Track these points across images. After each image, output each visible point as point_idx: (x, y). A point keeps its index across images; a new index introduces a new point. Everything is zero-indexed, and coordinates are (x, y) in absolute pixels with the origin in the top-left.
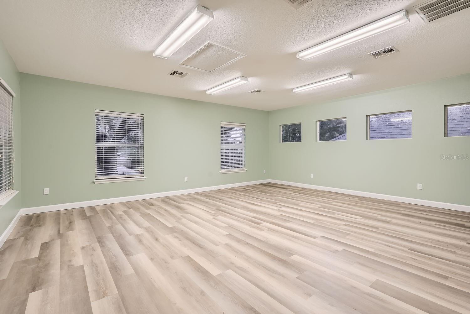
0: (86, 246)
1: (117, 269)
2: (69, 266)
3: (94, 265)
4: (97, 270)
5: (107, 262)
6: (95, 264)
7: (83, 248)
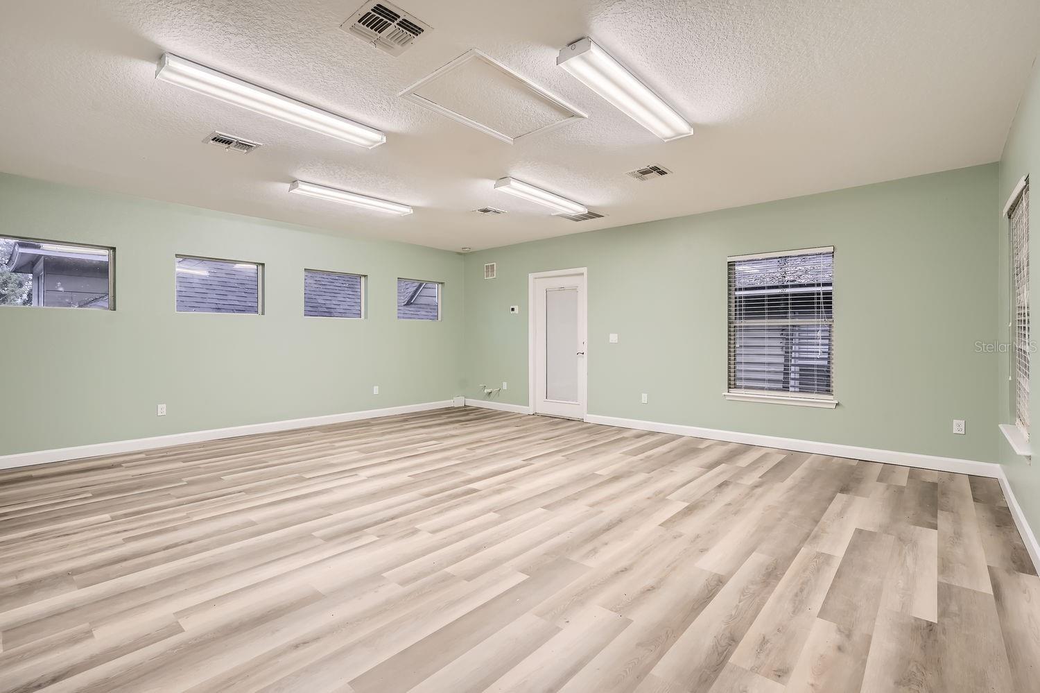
0: (767, 676)
1: (770, 570)
2: (849, 636)
3: (797, 602)
4: (802, 590)
5: (770, 593)
6: (795, 603)
7: (781, 674)
